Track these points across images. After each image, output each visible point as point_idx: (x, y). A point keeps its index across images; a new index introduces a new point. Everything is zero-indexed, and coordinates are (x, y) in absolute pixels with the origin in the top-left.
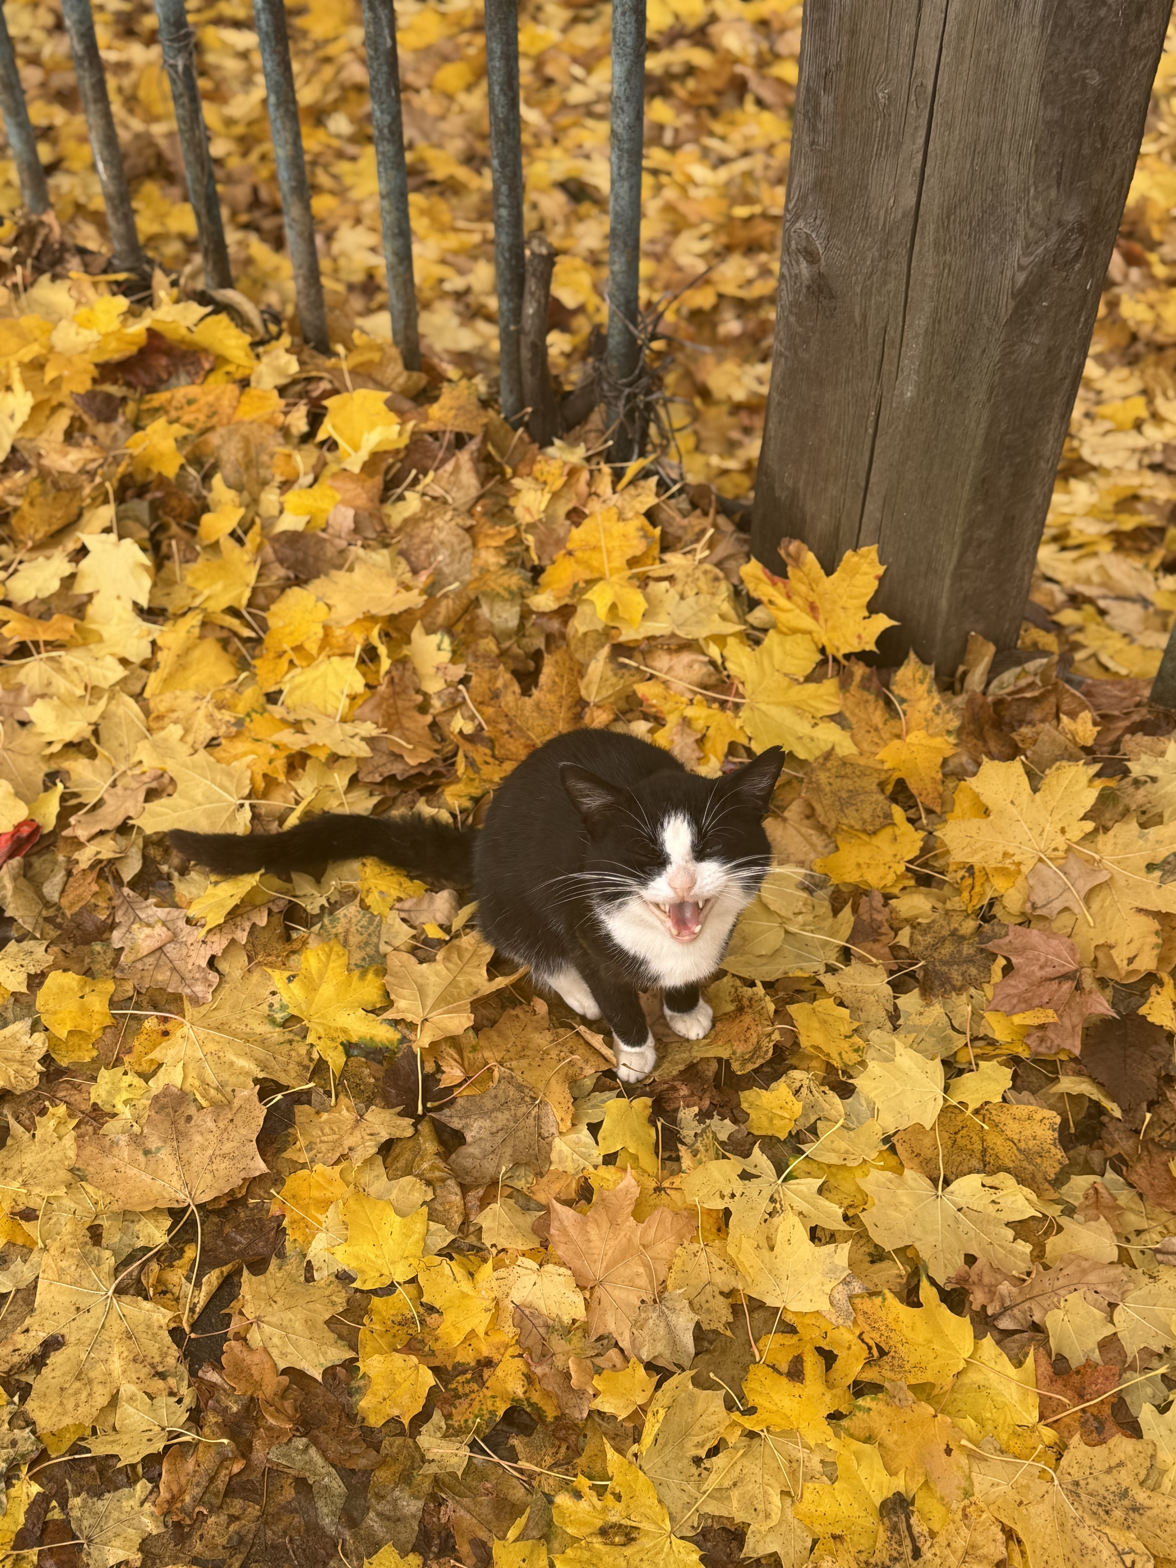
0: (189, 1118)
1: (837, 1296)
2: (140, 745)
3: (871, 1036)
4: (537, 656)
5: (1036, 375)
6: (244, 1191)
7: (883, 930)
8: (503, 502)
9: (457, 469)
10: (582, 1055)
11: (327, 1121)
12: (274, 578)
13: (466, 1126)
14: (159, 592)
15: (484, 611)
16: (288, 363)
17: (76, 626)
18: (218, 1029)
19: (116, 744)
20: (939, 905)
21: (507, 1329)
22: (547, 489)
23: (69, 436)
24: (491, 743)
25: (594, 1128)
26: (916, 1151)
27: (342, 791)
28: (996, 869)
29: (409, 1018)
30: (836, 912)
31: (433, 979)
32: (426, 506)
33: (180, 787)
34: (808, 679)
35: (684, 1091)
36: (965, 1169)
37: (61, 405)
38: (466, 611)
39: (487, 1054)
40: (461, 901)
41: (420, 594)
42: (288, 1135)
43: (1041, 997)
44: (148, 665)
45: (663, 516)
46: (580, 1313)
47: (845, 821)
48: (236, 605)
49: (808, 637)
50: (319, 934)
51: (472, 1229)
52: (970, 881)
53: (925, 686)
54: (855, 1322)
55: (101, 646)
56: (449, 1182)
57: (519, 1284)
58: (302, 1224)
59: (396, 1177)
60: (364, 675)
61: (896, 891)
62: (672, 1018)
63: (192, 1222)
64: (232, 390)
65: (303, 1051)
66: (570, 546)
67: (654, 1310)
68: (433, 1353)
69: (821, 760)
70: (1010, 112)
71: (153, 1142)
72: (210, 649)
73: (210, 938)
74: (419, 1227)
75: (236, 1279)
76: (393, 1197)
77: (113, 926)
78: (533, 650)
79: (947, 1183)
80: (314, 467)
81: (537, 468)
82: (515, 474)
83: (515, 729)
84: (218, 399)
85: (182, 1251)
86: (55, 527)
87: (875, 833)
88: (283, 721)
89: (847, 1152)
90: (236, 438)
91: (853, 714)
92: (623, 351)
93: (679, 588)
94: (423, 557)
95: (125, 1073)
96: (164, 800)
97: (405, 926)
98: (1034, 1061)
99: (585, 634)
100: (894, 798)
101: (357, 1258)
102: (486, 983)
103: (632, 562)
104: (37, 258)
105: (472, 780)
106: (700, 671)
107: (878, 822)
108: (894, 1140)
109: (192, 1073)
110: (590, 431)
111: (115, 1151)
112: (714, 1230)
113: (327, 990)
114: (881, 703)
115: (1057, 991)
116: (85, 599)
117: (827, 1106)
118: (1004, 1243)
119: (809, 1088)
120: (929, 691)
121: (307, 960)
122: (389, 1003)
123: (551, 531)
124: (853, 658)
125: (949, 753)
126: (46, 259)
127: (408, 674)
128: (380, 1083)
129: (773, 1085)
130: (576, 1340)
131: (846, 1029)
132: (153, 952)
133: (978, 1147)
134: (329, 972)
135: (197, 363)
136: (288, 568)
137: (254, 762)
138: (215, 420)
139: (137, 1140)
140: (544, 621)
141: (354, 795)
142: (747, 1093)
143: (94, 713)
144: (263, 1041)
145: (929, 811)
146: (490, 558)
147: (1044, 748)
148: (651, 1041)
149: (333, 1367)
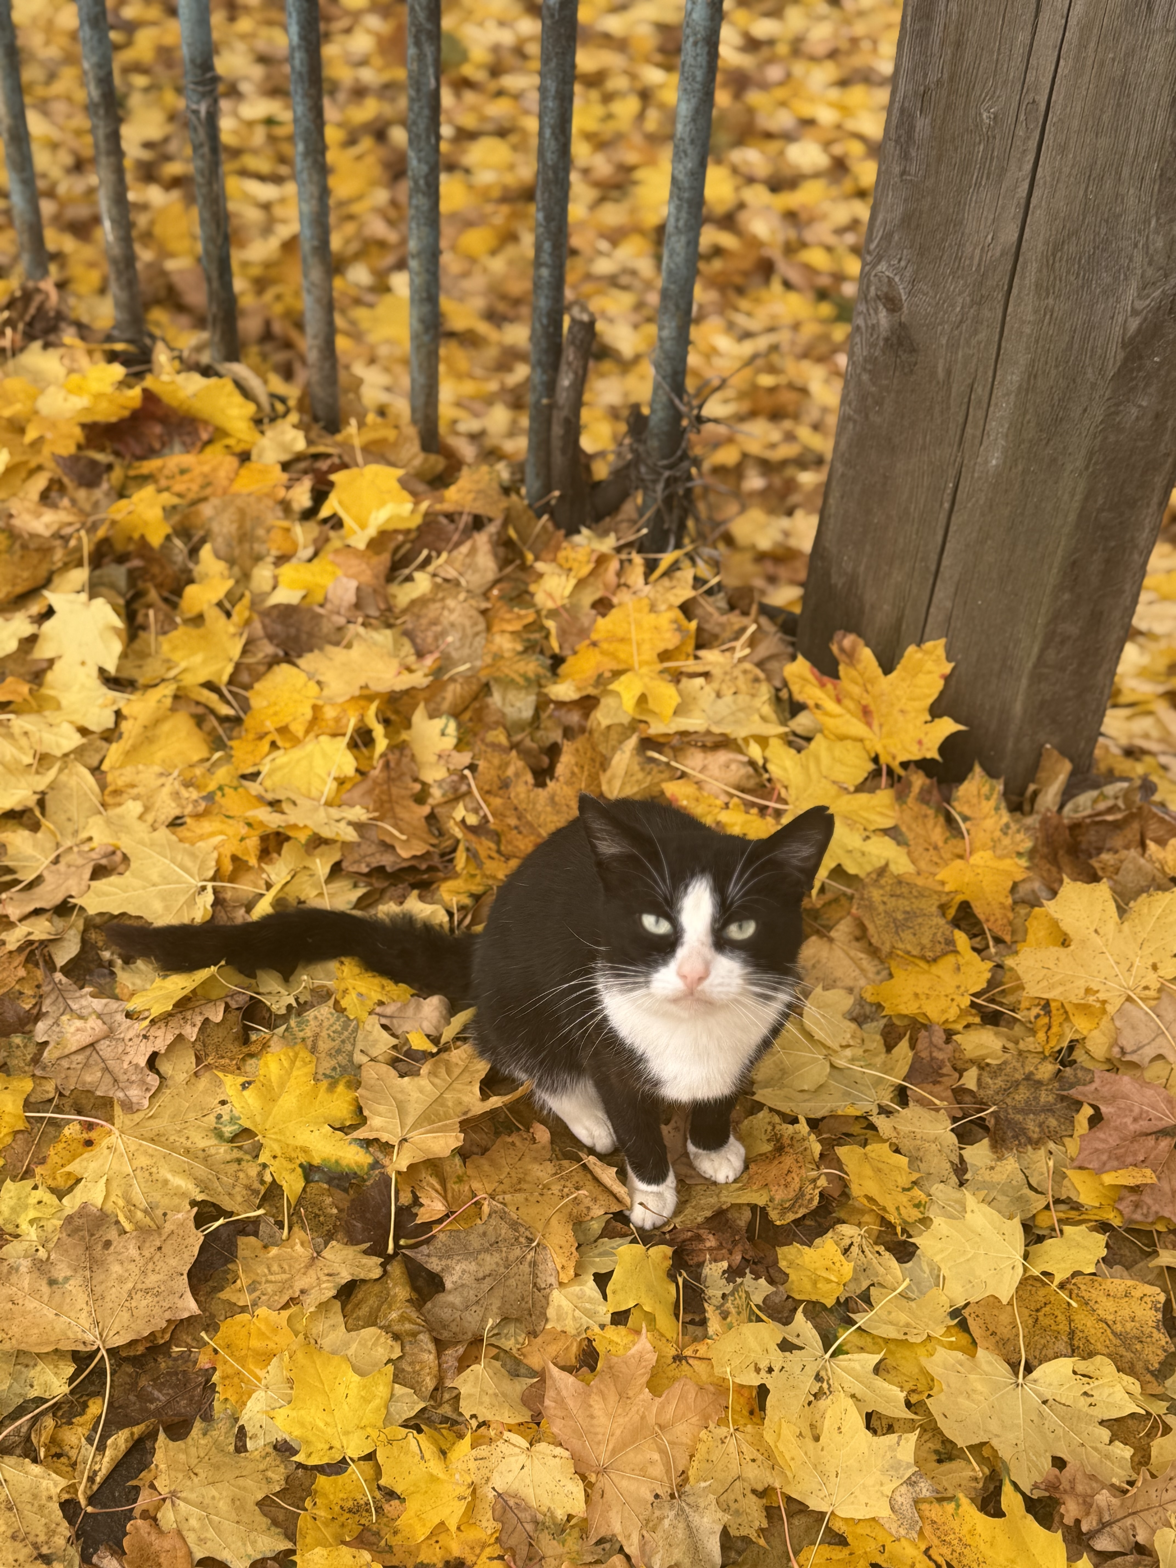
0: (108, 1244)
1: (900, 1500)
2: (91, 821)
3: (932, 1191)
4: (554, 751)
5: (1140, 444)
6: (167, 1337)
7: (944, 1071)
8: (522, 587)
9: (473, 551)
10: (590, 1191)
11: (277, 1258)
12: (261, 655)
13: (446, 1269)
14: (128, 664)
15: (496, 699)
16: (294, 439)
17: (31, 691)
18: (152, 1140)
19: (63, 817)
20: (1010, 1045)
21: (484, 1524)
22: (573, 574)
23: (45, 497)
24: (497, 837)
25: (602, 1280)
26: (992, 1328)
27: (323, 880)
28: (1078, 1006)
29: (385, 1137)
30: (889, 1048)
31: (415, 1095)
32: (437, 587)
33: (134, 865)
34: (859, 789)
35: (711, 1242)
36: (1050, 1353)
37: (40, 468)
38: (475, 698)
39: (476, 1185)
40: (453, 1009)
41: (426, 675)
42: (227, 1272)
43: (1135, 1154)
44: (110, 736)
45: (699, 611)
46: (578, 1507)
47: (900, 945)
48: (215, 679)
49: (859, 744)
50: (283, 1037)
51: (447, 1396)
52: (1046, 1020)
53: (992, 803)
54: (921, 1533)
55: (57, 713)
56: (421, 1337)
57: (503, 1467)
58: (236, 1380)
59: (357, 1328)
60: (356, 759)
61: (959, 1027)
62: (696, 1155)
63: (99, 1372)
64: (231, 462)
65: (253, 1171)
66: (594, 636)
67: (672, 1507)
68: (390, 1549)
69: (874, 876)
70: (1133, 131)
71: (61, 1271)
72: (182, 723)
73: (153, 1032)
74: (382, 1390)
75: (148, 1444)
76: (351, 1352)
77: (38, 1017)
78: (548, 743)
79: (1029, 1369)
80: (315, 541)
81: (561, 555)
82: (537, 558)
83: (524, 825)
84: (214, 470)
85: (85, 1406)
86: (19, 589)
87: (935, 960)
88: (260, 799)
89: (908, 1325)
90: (232, 510)
91: (910, 828)
92: (666, 428)
93: (715, 685)
94: (430, 640)
95: (35, 1188)
96: (113, 879)
97: (385, 1034)
98: (1128, 1230)
99: (609, 727)
100: (956, 923)
101: (302, 1425)
102: (480, 1104)
103: (664, 656)
104: (30, 324)
105: (473, 876)
106: (738, 771)
107: (938, 948)
108: (966, 1313)
109: (116, 1191)
110: (622, 521)
111: (14, 1278)
112: (745, 1412)
113: (288, 1101)
114: (942, 820)
115: (1154, 1148)
116: (44, 665)
117: (881, 1270)
118: (1099, 1445)
119: (861, 1246)
120: (997, 809)
121: (267, 1066)
122: (360, 1117)
123: (575, 618)
124: (912, 767)
125: (1019, 876)
126: (39, 326)
127: (405, 760)
128: (344, 1215)
129: (818, 1241)
130: (572, 1543)
131: (904, 1180)
132: (83, 1049)
133: (1064, 1327)
134: (292, 1080)
135: (195, 433)
136: (278, 645)
137: (222, 844)
138: (208, 491)
139: (41, 1267)
140: (562, 713)
141: (336, 886)
142: (785, 1249)
143: (42, 782)
144: (206, 1158)
145: (998, 940)
146: (505, 643)
147: (1128, 877)
148: (671, 1180)
149: (264, 1560)
